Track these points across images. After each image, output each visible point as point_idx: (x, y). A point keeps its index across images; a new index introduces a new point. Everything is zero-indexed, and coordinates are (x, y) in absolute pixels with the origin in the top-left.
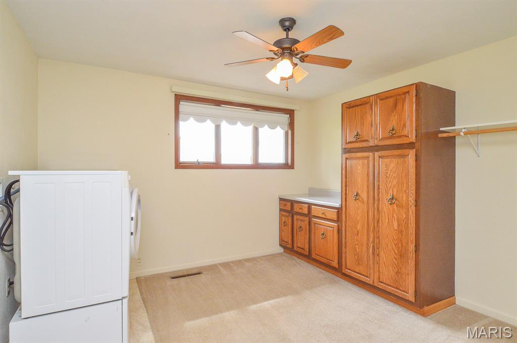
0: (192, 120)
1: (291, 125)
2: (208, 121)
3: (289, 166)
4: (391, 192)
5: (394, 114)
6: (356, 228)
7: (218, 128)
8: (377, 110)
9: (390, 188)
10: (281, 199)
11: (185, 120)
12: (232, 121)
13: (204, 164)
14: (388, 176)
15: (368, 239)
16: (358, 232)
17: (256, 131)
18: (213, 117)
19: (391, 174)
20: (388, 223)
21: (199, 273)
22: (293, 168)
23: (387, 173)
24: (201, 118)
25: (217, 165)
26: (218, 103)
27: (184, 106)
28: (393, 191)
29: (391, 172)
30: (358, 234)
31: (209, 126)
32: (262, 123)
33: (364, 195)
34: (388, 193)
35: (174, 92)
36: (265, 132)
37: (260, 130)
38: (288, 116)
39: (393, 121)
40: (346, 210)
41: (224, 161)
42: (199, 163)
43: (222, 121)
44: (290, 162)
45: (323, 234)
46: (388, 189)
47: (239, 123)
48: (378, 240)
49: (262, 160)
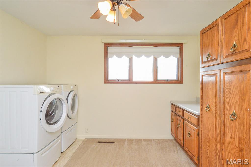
0: (115, 57)
1: (181, 54)
2: (124, 57)
3: (179, 81)
4: (233, 107)
5: (236, 30)
6: (208, 135)
7: (131, 60)
8: (222, 30)
9: (232, 104)
10: (172, 104)
11: (111, 57)
12: (139, 55)
13: (121, 81)
14: (231, 92)
15: (216, 148)
16: (209, 139)
17: (155, 59)
18: (127, 54)
19: (234, 90)
20: (231, 138)
21: (113, 143)
22: (182, 83)
23: (230, 89)
24: (119, 55)
25: (130, 81)
26: (130, 45)
27: (110, 49)
28: (235, 107)
29: (233, 88)
30: (209, 142)
31: (125, 59)
32: (160, 54)
33: (213, 108)
34: (231, 109)
35: (104, 42)
36: (161, 60)
37: (159, 59)
38: (179, 48)
39: (234, 37)
40: (202, 118)
41: (134, 79)
42: (118, 80)
43: (133, 55)
44: (180, 79)
45: (189, 134)
46: (231, 105)
47: (143, 56)
48: (223, 151)
49: (159, 78)
